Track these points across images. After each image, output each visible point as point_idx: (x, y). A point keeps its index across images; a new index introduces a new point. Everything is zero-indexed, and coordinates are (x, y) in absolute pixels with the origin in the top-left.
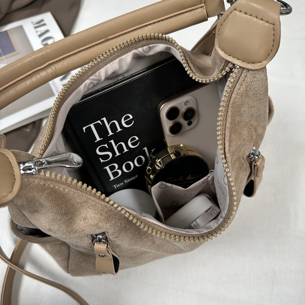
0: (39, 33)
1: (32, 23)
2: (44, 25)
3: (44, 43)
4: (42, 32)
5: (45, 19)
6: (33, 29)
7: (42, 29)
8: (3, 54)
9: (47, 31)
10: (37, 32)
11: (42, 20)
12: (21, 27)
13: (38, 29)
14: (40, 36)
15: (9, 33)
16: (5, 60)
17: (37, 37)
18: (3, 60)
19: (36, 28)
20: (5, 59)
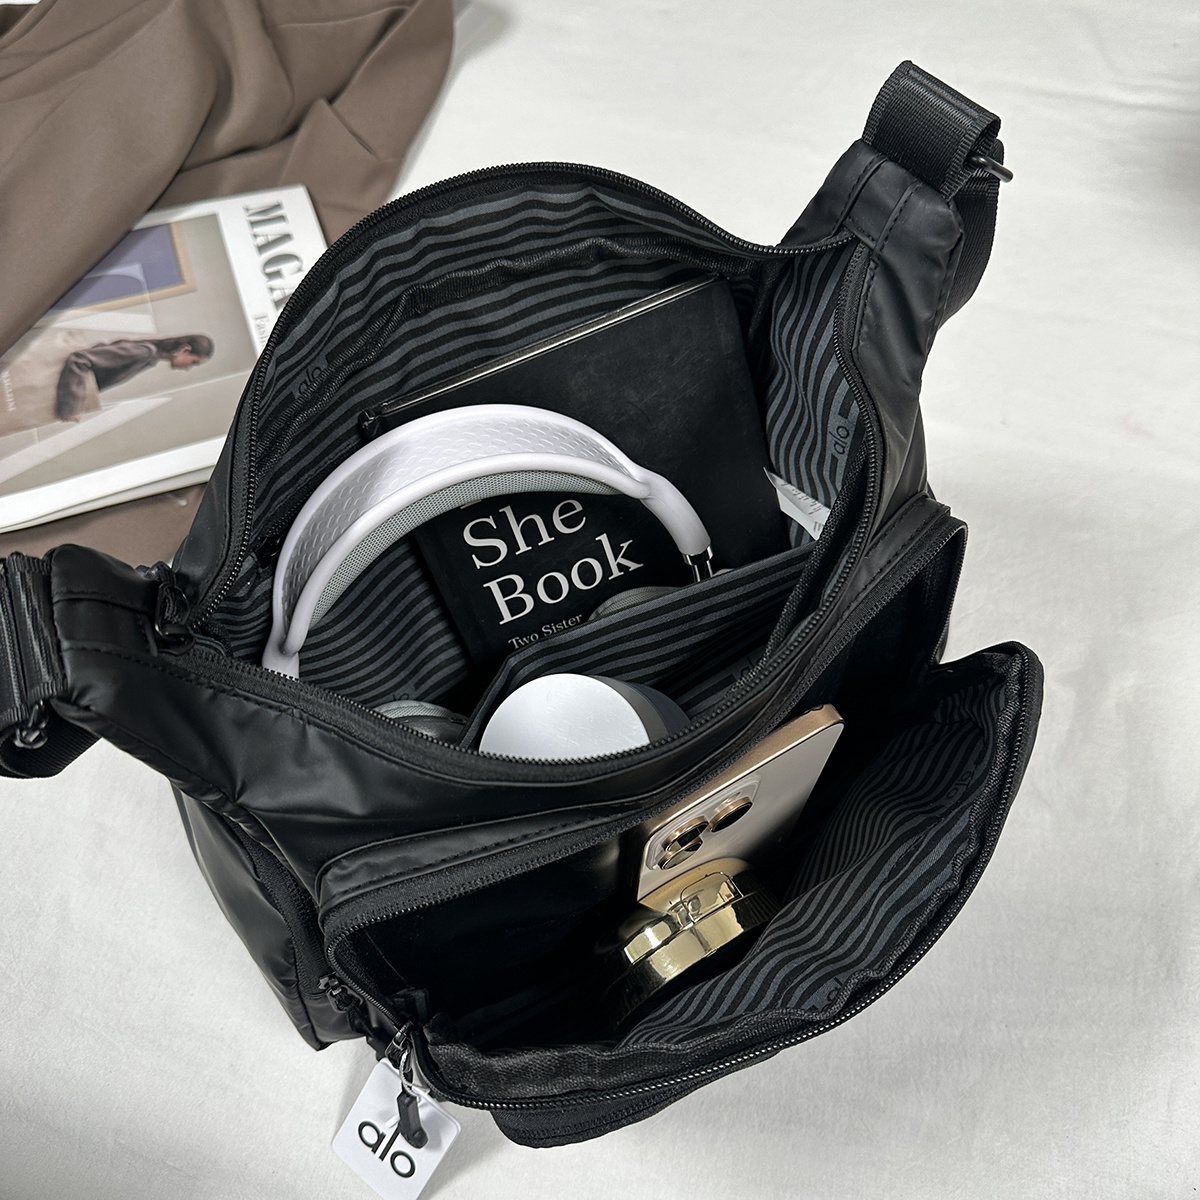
0: (261, 241)
1: (247, 210)
2: (282, 218)
3: (269, 270)
4: (270, 238)
5: (284, 204)
6: (247, 226)
7: (272, 230)
8: (146, 287)
9: (286, 237)
10: (255, 236)
11: (278, 206)
12: (213, 219)
13: (258, 230)
14: (261, 249)
15: (175, 231)
16: (149, 305)
17: (254, 251)
18: (143, 302)
19: (253, 224)
20: (152, 301)
